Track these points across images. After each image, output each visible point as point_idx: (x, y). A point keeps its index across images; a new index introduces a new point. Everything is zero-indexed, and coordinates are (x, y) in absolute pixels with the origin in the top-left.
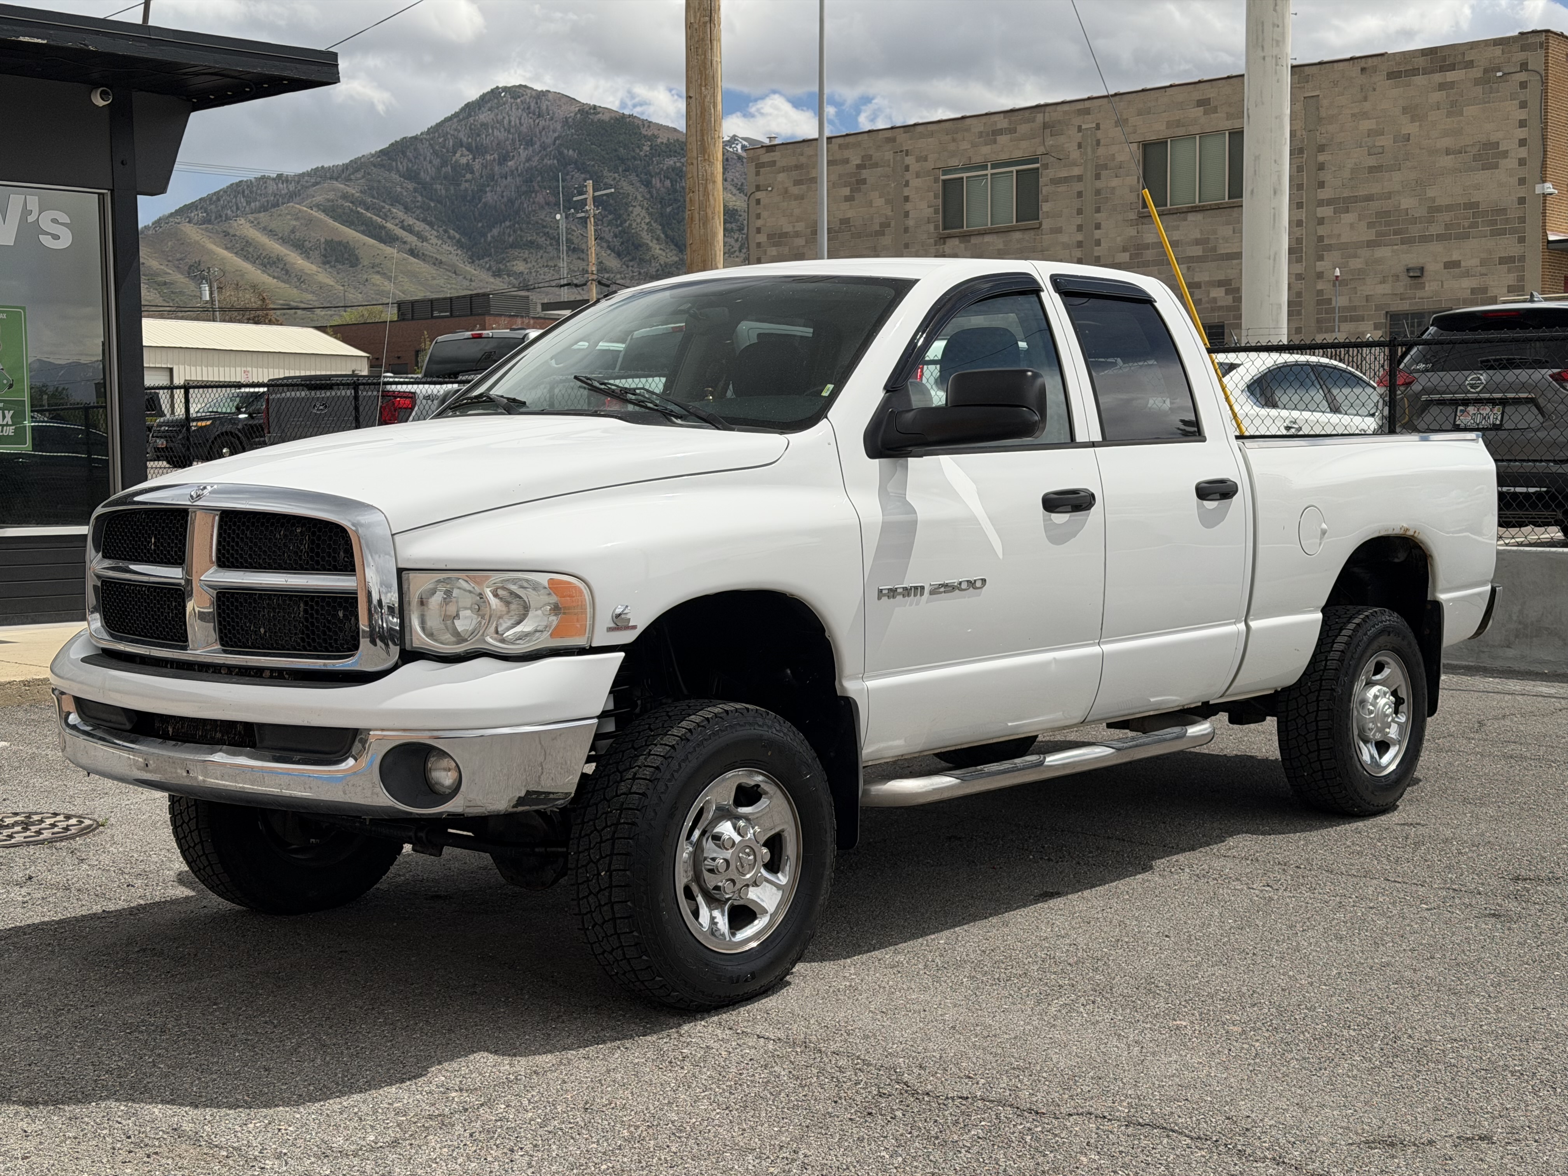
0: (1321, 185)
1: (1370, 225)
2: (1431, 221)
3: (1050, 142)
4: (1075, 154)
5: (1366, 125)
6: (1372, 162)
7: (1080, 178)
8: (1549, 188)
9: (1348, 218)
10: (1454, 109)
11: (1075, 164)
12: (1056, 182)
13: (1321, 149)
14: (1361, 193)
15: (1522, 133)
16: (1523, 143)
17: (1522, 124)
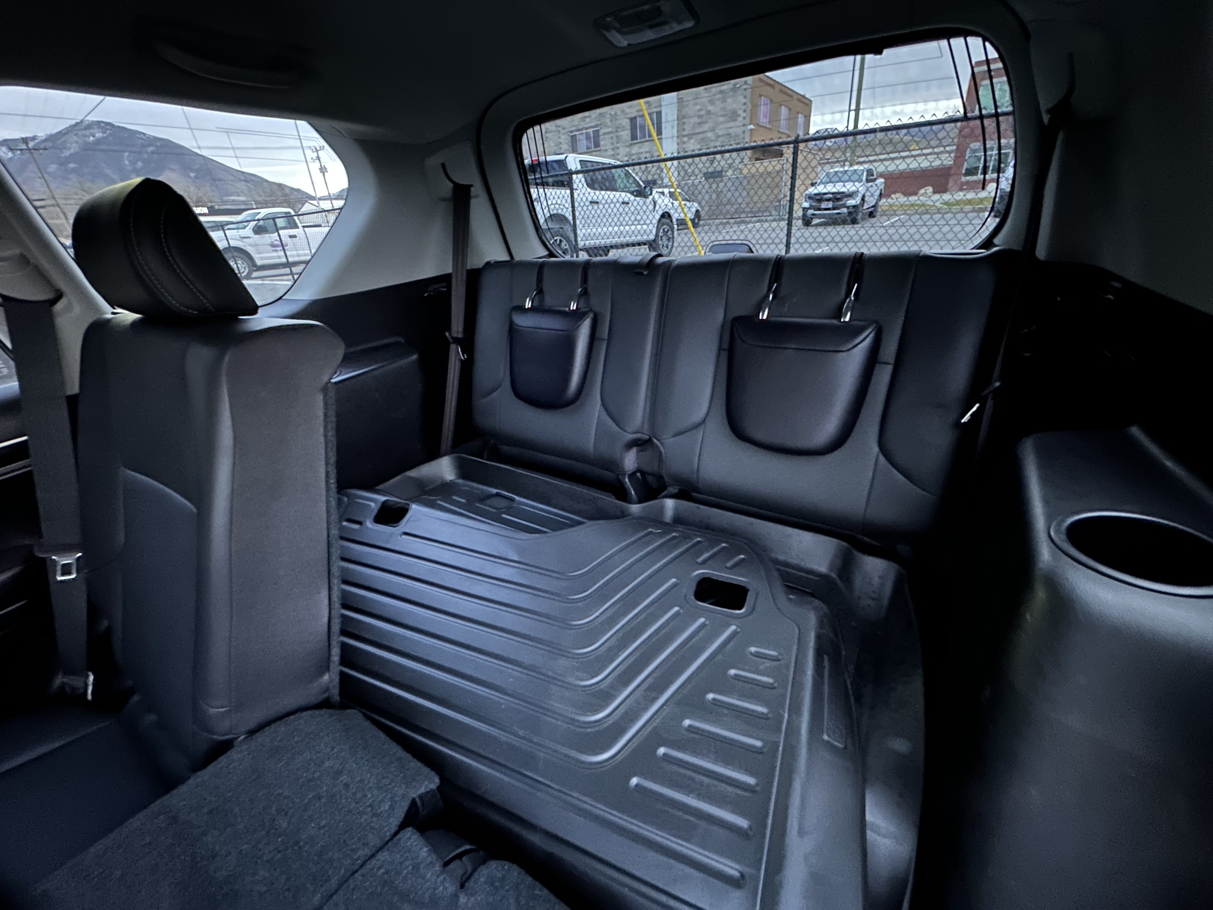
0: (684, 130)
1: (699, 143)
2: (717, 141)
3: (602, 121)
4: (610, 124)
5: (698, 107)
6: (699, 120)
7: (611, 132)
8: (752, 127)
9: (692, 141)
10: (724, 100)
11: (609, 127)
12: (605, 134)
13: (684, 117)
14: (697, 131)
15: (744, 107)
16: (745, 111)
17: (745, 104)
